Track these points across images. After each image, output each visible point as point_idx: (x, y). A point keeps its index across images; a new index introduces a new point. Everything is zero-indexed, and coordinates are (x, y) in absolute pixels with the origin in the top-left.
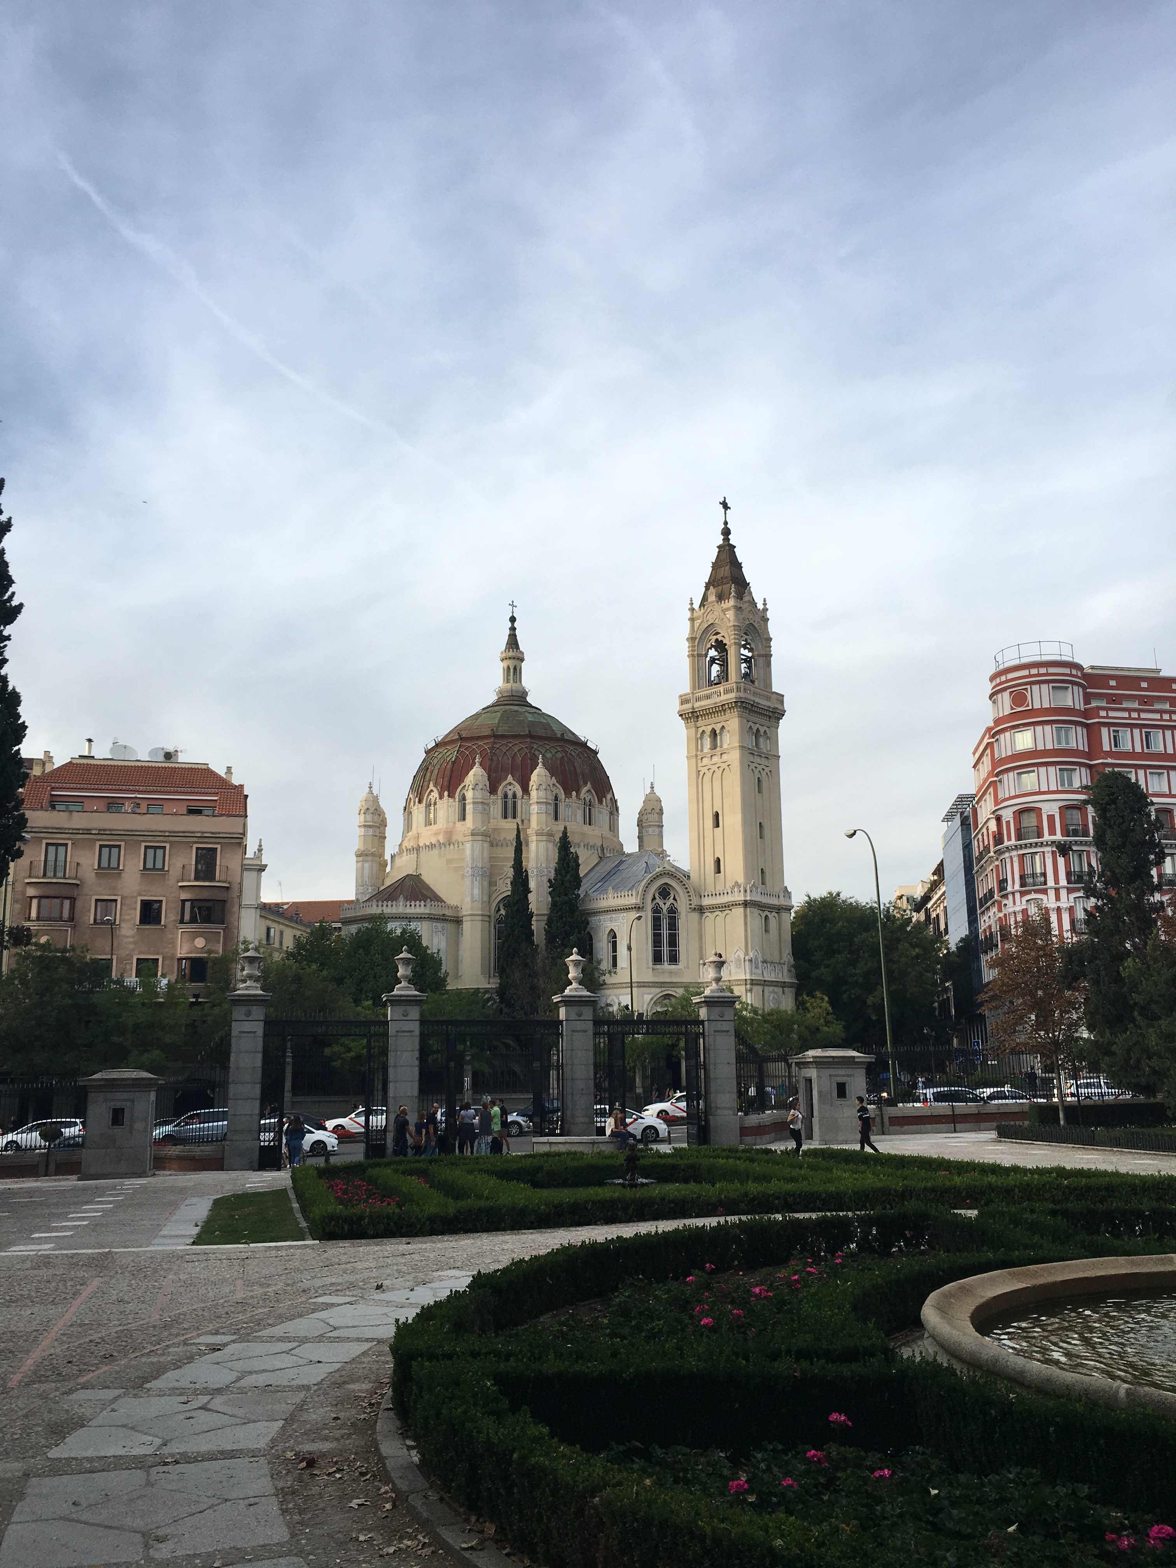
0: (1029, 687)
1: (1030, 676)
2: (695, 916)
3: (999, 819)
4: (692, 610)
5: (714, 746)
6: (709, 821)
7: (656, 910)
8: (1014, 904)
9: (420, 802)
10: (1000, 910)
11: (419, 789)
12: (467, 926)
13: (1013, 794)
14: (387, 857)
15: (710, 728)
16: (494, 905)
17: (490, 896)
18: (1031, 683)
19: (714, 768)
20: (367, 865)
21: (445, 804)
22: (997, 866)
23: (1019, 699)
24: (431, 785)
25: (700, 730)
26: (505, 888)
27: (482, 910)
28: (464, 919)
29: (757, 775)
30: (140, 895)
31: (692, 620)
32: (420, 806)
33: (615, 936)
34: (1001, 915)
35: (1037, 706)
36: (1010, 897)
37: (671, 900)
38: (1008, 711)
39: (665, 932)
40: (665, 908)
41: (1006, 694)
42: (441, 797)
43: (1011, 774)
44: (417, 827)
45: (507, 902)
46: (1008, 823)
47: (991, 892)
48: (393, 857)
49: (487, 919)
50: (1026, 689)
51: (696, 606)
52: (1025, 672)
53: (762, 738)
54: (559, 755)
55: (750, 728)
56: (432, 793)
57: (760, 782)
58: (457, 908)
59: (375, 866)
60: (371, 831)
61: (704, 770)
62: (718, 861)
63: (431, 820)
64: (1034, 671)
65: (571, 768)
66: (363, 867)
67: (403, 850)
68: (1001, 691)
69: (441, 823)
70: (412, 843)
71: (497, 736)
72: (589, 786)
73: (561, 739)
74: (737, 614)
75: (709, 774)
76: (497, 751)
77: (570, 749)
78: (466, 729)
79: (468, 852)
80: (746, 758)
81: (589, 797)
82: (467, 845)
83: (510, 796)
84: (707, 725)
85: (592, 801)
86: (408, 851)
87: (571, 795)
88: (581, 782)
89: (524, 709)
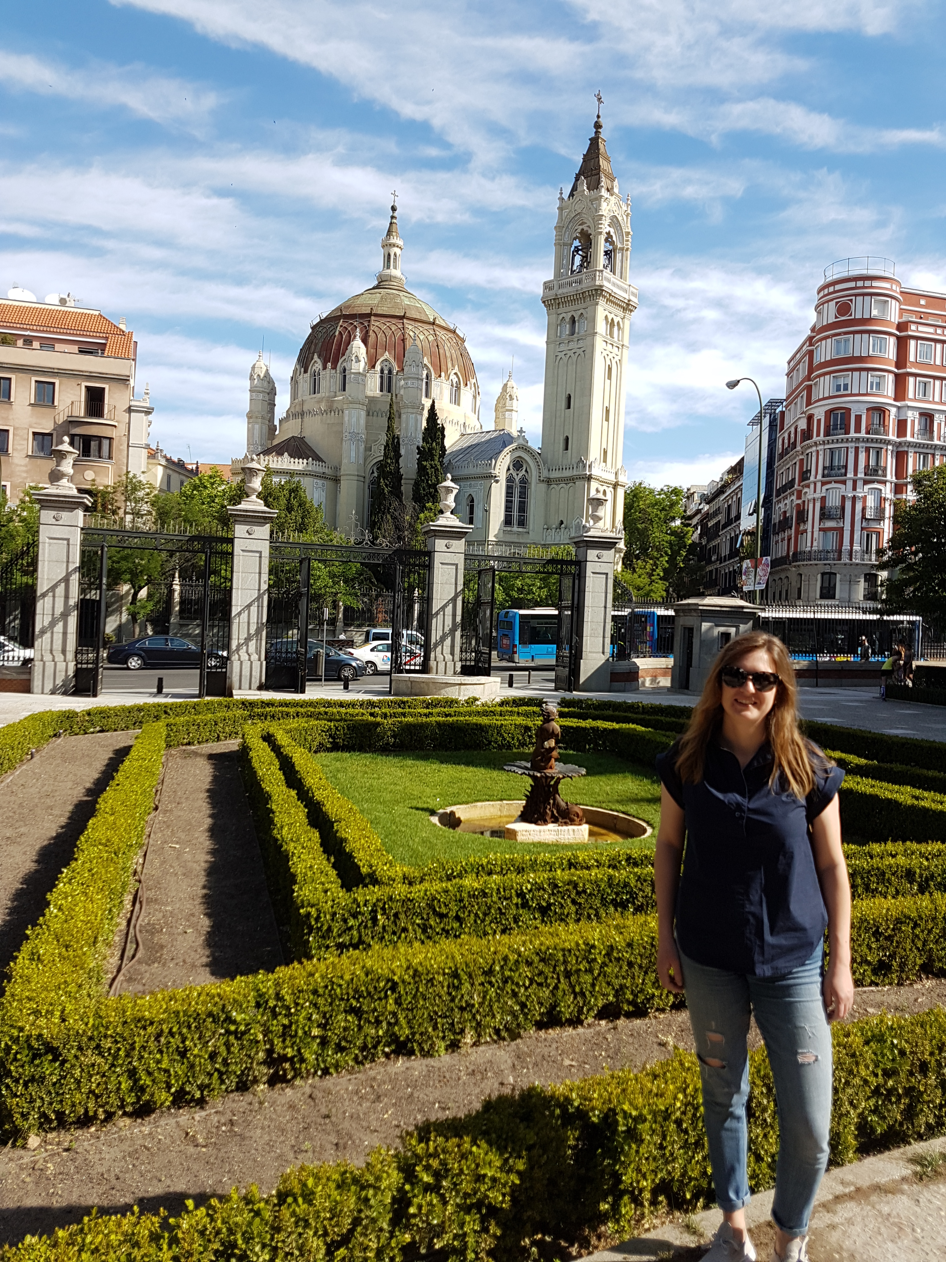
0: (853, 298)
1: (856, 288)
2: (543, 486)
3: (810, 418)
4: (561, 199)
5: (572, 333)
6: (564, 404)
7: (510, 480)
8: (815, 492)
9: (305, 372)
10: (799, 497)
11: (304, 361)
12: (344, 484)
13: (826, 395)
14: (276, 423)
15: (570, 315)
16: (369, 466)
17: (365, 460)
18: (856, 295)
19: (570, 353)
20: (257, 427)
21: (328, 375)
22: (802, 460)
23: (844, 309)
24: (316, 356)
25: (561, 317)
26: (378, 454)
27: (358, 471)
28: (342, 478)
29: (608, 363)
30: (31, 427)
31: (561, 209)
32: (306, 375)
33: (472, 501)
34: (799, 502)
35: (859, 316)
36: (812, 486)
37: (523, 472)
38: (832, 320)
39: (516, 500)
40: (517, 478)
41: (832, 304)
42: (325, 368)
43: (827, 377)
44: (302, 396)
45: (381, 466)
46: (819, 421)
47: (791, 484)
48: (281, 421)
49: (362, 479)
50: (851, 300)
51: (566, 196)
52: (852, 284)
53: (616, 328)
54: (431, 338)
55: (606, 317)
56: (317, 364)
57: (610, 369)
58: (337, 469)
59: (265, 429)
60: (261, 396)
61: (561, 355)
62: (567, 439)
63: (315, 389)
64: (860, 284)
65: (441, 351)
66: (253, 428)
67: (291, 415)
68: (828, 302)
69: (324, 392)
70: (298, 409)
71: (376, 315)
72: (456, 370)
73: (433, 324)
74: (604, 205)
75: (565, 359)
76: (376, 329)
77: (441, 333)
78: (348, 307)
79: (346, 419)
80: (599, 344)
81: (455, 380)
82: (346, 412)
83: (386, 372)
84: (567, 312)
85: (459, 383)
86: (295, 416)
87: (440, 376)
88: (450, 365)
89: (401, 294)
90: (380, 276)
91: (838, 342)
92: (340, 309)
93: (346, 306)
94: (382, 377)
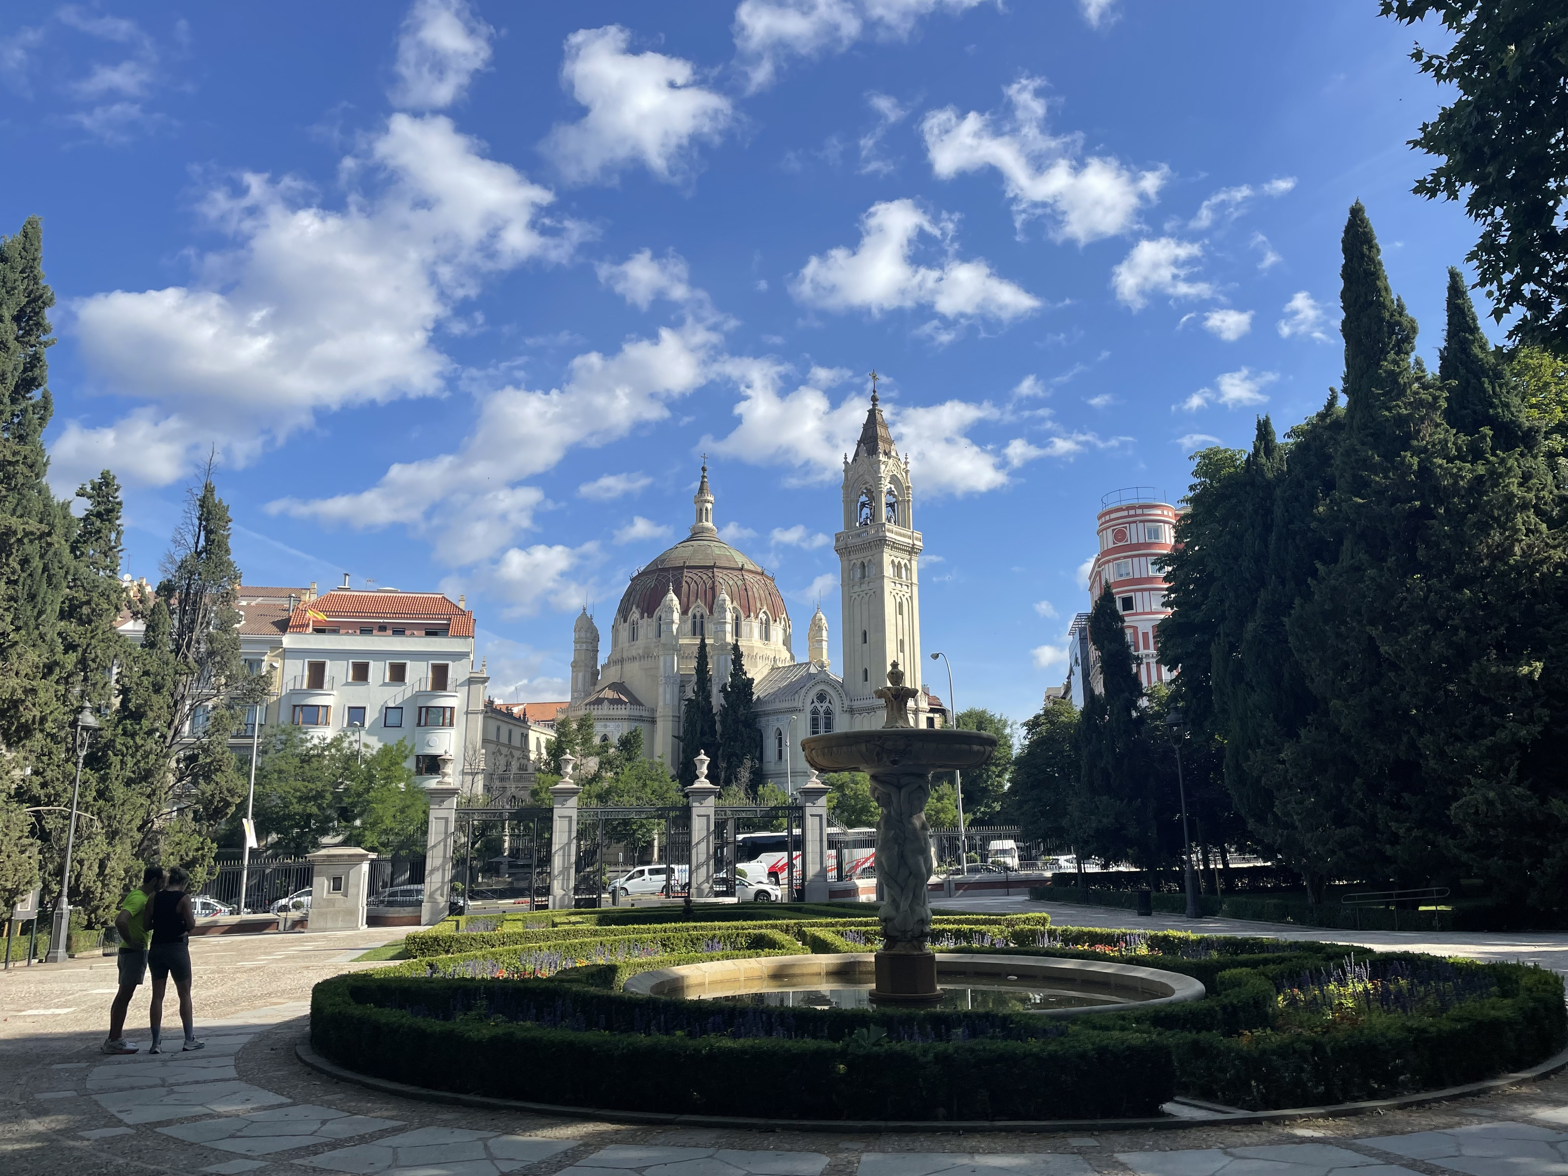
0: (1128, 525)
1: (1129, 516)
2: (847, 716)
4: (847, 463)
5: (863, 576)
6: (859, 639)
7: (815, 712)
9: (625, 621)
11: (624, 611)
12: (660, 725)
14: (599, 667)
15: (860, 561)
16: (683, 707)
17: (680, 700)
20: (580, 675)
21: (645, 624)
23: (1120, 535)
24: (634, 607)
25: (852, 563)
28: (658, 719)
29: (898, 600)
30: (384, 702)
31: (847, 471)
32: (625, 624)
33: (780, 734)
35: (1134, 541)
37: (827, 704)
38: (1111, 546)
39: (822, 730)
40: (822, 710)
41: (1110, 531)
42: (642, 617)
44: (622, 643)
45: (693, 703)
48: (603, 668)
50: (1126, 527)
51: (850, 460)
52: (1125, 513)
53: (903, 570)
54: (740, 583)
55: (893, 562)
56: (635, 614)
57: (901, 605)
58: (653, 710)
59: (588, 675)
60: (584, 646)
61: (855, 595)
62: (866, 670)
63: (634, 637)
64: (1132, 512)
65: (750, 593)
66: (577, 676)
67: (611, 662)
68: (1106, 529)
69: (641, 642)
70: (618, 656)
71: (689, 567)
72: (765, 608)
73: (742, 569)
74: (883, 467)
75: (858, 599)
76: (689, 580)
77: (748, 576)
78: (663, 561)
79: (662, 664)
80: (888, 586)
81: (765, 617)
82: (662, 658)
83: (698, 617)
84: (857, 558)
85: (767, 621)
86: (615, 663)
87: (749, 616)
88: (759, 605)
89: (712, 544)
90: (694, 528)
91: (1118, 565)
92: (654, 562)
93: (661, 560)
94: (695, 623)
